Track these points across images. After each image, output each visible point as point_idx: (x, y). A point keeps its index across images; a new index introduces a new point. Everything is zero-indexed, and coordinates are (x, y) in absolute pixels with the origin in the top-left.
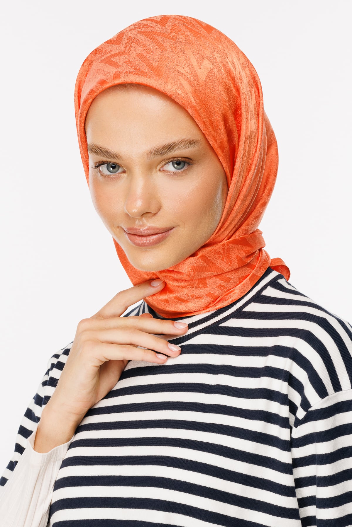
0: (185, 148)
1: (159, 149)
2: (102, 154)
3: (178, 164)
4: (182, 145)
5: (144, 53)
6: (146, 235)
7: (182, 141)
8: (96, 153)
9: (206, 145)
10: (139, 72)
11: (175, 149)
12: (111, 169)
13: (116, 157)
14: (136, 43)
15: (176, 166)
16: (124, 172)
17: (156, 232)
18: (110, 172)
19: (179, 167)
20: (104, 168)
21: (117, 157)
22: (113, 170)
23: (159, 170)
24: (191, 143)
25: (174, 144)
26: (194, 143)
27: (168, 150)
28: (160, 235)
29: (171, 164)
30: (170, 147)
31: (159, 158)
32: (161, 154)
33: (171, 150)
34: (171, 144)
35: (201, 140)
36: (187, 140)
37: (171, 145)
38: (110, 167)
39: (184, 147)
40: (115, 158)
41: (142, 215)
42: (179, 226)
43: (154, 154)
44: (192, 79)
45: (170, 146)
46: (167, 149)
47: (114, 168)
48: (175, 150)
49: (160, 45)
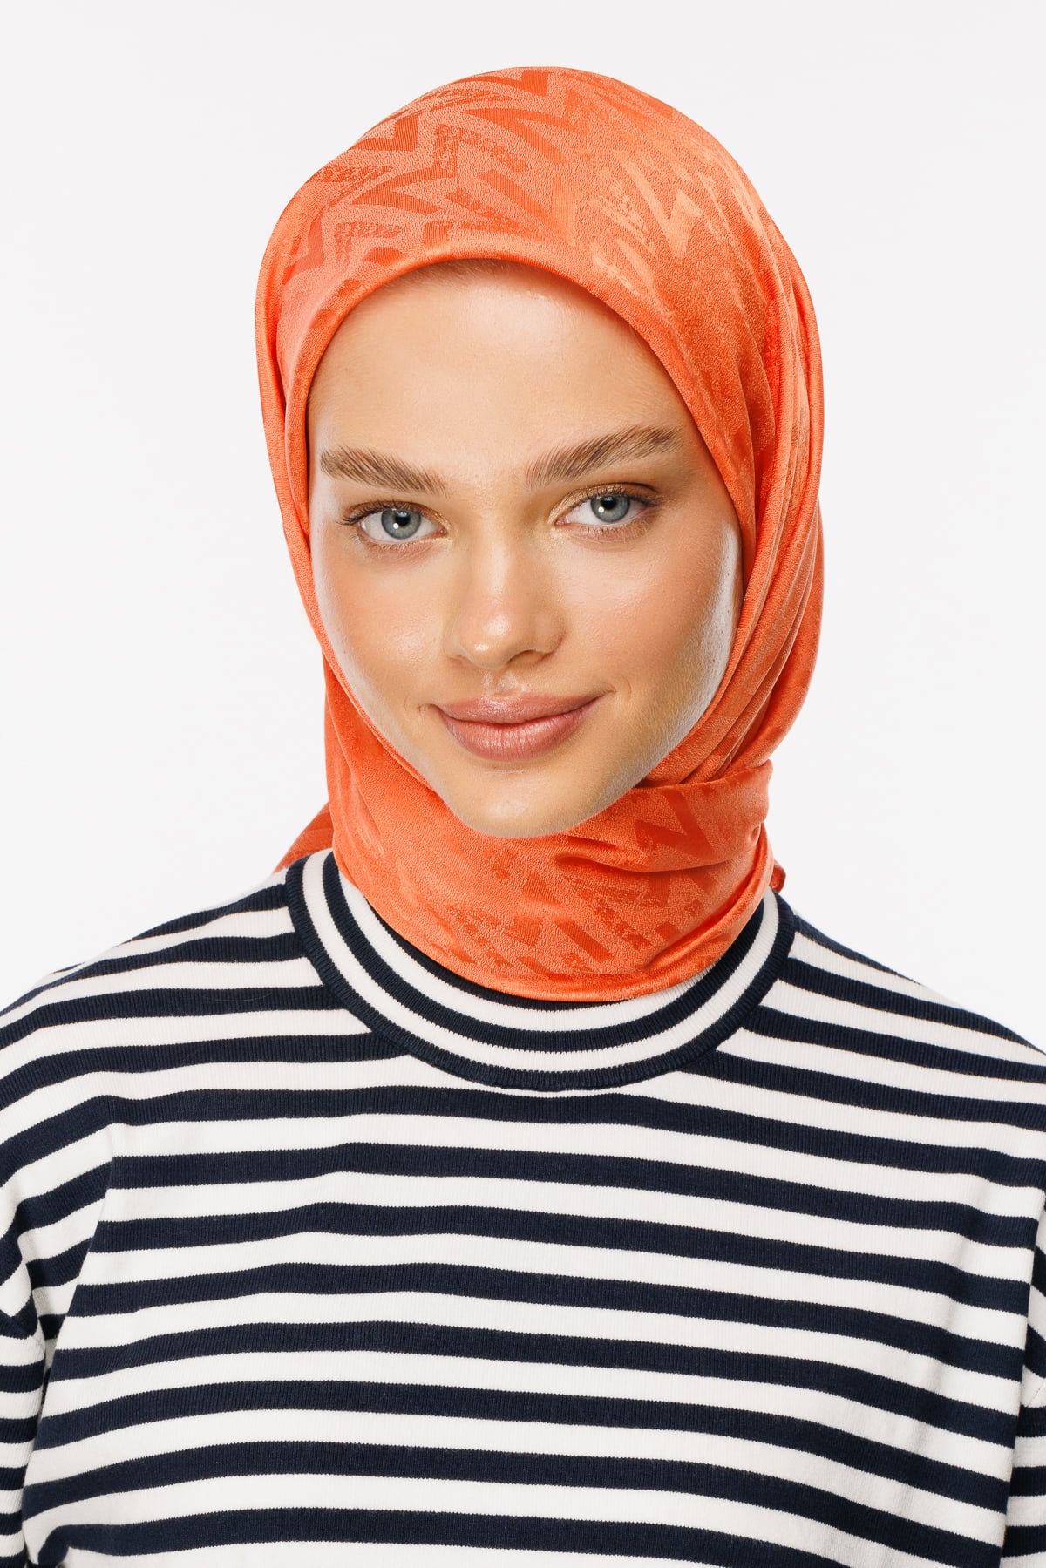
0: (640, 454)
1: (563, 457)
2: (380, 476)
3: (609, 506)
4: (632, 446)
5: (502, 169)
6: (518, 721)
7: (632, 433)
8: (359, 474)
9: (695, 445)
10: (499, 223)
11: (611, 456)
12: (396, 526)
13: (426, 487)
14: (470, 142)
15: (601, 510)
16: (441, 533)
17: (549, 708)
18: (392, 535)
19: (611, 514)
20: (373, 525)
21: (430, 485)
22: (402, 529)
23: (555, 524)
24: (658, 438)
25: (611, 442)
26: (665, 438)
27: (592, 458)
28: (555, 720)
29: (587, 505)
30: (596, 451)
31: (561, 484)
32: (569, 471)
33: (601, 459)
34: (600, 442)
35: (681, 432)
36: (647, 430)
37: (602, 446)
38: (391, 519)
39: (637, 452)
40: (422, 487)
41: (511, 660)
42: (613, 692)
43: (549, 472)
44: (652, 250)
45: (597, 448)
46: (588, 458)
47: (403, 522)
48: (613, 461)
49: (547, 149)
